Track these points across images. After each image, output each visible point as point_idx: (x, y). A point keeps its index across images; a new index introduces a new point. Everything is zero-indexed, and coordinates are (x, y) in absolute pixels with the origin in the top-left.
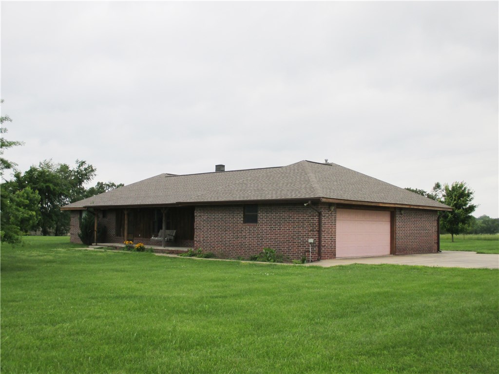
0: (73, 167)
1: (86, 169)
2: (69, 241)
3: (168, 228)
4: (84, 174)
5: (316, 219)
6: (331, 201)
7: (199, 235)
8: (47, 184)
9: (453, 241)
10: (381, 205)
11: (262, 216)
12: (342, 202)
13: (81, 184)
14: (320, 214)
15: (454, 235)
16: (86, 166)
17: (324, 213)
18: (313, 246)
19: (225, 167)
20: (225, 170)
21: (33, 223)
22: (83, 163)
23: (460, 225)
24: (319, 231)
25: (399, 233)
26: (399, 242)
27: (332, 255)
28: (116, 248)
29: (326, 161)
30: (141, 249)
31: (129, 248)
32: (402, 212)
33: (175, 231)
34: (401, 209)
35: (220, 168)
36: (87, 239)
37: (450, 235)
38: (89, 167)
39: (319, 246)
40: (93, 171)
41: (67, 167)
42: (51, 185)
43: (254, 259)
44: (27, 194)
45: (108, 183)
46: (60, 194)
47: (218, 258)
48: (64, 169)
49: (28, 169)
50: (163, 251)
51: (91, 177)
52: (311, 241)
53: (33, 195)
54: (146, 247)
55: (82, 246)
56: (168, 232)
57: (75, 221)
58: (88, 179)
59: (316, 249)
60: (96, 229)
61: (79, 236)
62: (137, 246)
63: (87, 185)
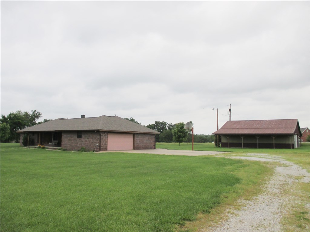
0: (30, 113)
1: (36, 114)
2: (19, 145)
3: (54, 140)
4: (36, 116)
5: (99, 137)
6: (105, 131)
7: (63, 143)
8: (19, 120)
9: (179, 145)
10: (126, 132)
11: (83, 136)
12: (109, 131)
13: (34, 120)
14: (100, 135)
15: (180, 143)
16: (36, 113)
17: (102, 135)
18: (98, 146)
19: (85, 116)
20: (85, 117)
21: (7, 138)
22: (35, 111)
23: (181, 139)
24: (100, 141)
25: (136, 142)
26: (136, 145)
27: (106, 149)
28: (35, 147)
29: (115, 115)
30: (44, 148)
31: (40, 147)
32: (138, 134)
33: (58, 141)
34: (137, 133)
35: (83, 116)
36: (25, 144)
37: (178, 143)
38: (38, 113)
39: (100, 146)
40: (40, 114)
41: (27, 113)
42: (20, 121)
43: (78, 151)
44: (4, 125)
45: (49, 120)
46: (24, 125)
47: (68, 151)
48: (26, 114)
49: (9, 114)
50: (51, 149)
51: (39, 117)
52: (97, 144)
53: (7, 126)
54: (46, 147)
55: (23, 147)
56: (55, 141)
57: (22, 137)
58: (38, 118)
59: (99, 147)
60: (28, 140)
61: (22, 143)
62: (42, 146)
63: (37, 121)
